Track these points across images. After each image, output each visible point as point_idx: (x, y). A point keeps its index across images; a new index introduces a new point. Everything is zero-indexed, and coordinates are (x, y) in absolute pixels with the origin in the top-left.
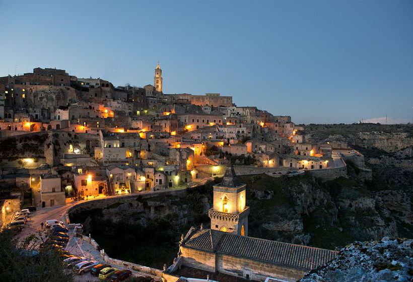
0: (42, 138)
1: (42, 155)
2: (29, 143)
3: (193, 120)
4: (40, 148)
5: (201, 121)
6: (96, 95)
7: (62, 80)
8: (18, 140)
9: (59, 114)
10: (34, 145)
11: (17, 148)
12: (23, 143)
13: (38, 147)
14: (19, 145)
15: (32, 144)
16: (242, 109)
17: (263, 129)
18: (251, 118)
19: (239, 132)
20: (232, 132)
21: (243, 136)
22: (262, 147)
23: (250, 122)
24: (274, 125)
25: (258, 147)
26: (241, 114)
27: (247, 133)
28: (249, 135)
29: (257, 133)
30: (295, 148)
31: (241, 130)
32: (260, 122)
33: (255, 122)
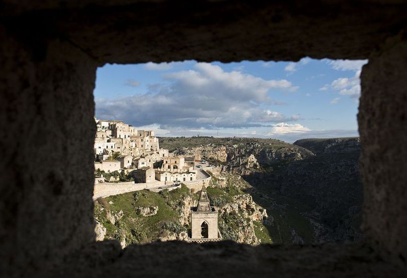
16: (108, 123)
17: (131, 143)
18: (118, 133)
19: (107, 147)
20: (100, 148)
21: (113, 151)
22: (135, 163)
23: (118, 136)
24: (140, 140)
25: (131, 162)
26: (106, 128)
27: (116, 148)
28: (119, 150)
29: (125, 148)
30: (165, 162)
31: (110, 144)
32: (127, 137)
33: (122, 137)
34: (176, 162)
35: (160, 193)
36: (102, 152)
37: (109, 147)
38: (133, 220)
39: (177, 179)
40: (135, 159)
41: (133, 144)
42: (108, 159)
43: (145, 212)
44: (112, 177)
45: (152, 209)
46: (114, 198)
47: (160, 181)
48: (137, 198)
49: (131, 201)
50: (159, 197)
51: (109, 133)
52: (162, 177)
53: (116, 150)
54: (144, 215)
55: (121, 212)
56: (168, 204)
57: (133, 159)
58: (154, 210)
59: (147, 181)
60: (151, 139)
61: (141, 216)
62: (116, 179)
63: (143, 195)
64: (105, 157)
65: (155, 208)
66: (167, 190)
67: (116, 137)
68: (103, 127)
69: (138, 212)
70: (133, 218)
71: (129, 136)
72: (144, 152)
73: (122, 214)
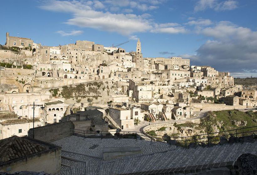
0: (99, 84)
1: (100, 95)
2: (92, 87)
3: (173, 74)
4: (98, 90)
5: (177, 75)
6: (117, 57)
7: (99, 48)
8: (85, 85)
9: (102, 69)
10: (95, 88)
11: (86, 90)
12: (88, 87)
13: (97, 90)
14: (87, 89)
15: (94, 88)
16: (201, 67)
17: (216, 80)
18: (208, 73)
19: (203, 82)
20: (198, 82)
21: (206, 85)
22: (222, 92)
23: (208, 76)
24: (221, 78)
25: (219, 92)
26: (200, 71)
27: (208, 83)
28: (210, 84)
29: (213, 83)
30: (242, 93)
31: (204, 80)
32: (213, 76)
33: (211, 76)
34: (251, 94)
35: (247, 113)
36: (200, 85)
37: (204, 82)
38: (230, 128)
39: (255, 105)
40: (222, 90)
41: (218, 81)
42: (205, 90)
43: (238, 124)
44: (210, 100)
45: (242, 122)
46: (216, 112)
47: (242, 105)
48: (231, 114)
49: (228, 116)
50: (246, 115)
51: (202, 73)
52: (244, 103)
53: (208, 84)
54: (237, 125)
55: (222, 122)
56: (253, 120)
57: (221, 90)
58: (244, 123)
59: (234, 104)
60: (228, 78)
61: (235, 126)
62: (212, 102)
63: (235, 113)
64: (203, 88)
65: (245, 122)
66: (252, 111)
67: (206, 76)
68: (198, 70)
69: (233, 123)
70: (230, 126)
71: (214, 76)
72: (225, 86)
73: (222, 123)
